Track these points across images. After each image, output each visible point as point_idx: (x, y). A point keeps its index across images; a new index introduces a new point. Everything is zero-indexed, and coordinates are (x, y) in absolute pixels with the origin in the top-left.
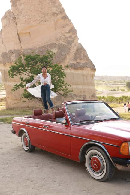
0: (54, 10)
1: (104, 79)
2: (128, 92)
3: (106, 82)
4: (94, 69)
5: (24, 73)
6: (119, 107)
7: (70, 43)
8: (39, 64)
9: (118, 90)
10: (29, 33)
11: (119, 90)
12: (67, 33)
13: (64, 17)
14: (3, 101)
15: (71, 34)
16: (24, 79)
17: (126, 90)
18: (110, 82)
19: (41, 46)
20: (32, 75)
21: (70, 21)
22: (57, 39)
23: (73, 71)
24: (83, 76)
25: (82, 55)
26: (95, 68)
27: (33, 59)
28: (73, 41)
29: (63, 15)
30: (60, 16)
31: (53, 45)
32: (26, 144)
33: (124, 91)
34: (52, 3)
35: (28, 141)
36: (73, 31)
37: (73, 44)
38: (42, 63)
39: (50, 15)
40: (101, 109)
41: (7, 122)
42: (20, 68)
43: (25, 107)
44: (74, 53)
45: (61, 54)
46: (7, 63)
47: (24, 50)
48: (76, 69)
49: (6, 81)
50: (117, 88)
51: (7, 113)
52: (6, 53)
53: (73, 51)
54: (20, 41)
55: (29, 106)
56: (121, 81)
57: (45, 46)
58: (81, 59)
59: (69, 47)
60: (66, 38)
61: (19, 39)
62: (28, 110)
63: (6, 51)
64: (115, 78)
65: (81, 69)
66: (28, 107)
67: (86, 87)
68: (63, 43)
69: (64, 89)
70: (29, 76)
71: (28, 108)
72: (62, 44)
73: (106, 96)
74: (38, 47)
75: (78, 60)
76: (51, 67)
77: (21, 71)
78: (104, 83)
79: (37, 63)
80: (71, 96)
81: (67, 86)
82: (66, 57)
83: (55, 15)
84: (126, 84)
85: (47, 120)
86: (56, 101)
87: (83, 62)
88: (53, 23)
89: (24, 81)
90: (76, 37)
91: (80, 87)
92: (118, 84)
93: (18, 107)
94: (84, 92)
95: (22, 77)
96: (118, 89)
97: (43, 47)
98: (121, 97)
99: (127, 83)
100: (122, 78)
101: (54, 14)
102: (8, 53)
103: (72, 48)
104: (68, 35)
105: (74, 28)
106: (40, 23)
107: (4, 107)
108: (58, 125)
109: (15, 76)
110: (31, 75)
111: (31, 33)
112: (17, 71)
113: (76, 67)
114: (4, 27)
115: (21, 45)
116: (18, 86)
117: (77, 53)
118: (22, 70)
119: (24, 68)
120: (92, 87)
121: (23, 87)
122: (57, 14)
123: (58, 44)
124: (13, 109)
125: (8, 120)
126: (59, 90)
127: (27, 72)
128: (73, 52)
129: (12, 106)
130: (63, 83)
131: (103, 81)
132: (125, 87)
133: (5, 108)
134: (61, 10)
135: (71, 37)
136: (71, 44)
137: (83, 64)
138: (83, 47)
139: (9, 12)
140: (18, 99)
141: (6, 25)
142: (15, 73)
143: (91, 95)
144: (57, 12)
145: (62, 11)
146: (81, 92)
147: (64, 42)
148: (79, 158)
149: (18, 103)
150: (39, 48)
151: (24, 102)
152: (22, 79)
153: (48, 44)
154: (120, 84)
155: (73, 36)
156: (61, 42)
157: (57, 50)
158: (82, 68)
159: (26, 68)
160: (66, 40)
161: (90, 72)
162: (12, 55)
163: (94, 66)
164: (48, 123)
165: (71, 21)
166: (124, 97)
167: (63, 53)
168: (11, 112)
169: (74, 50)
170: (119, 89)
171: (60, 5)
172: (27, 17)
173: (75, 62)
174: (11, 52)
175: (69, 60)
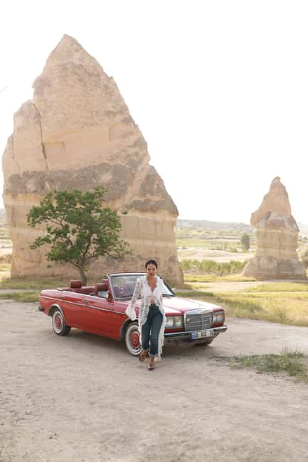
0: (110, 107)
1: (200, 226)
2: (243, 254)
3: (203, 232)
4: (175, 212)
5: (52, 220)
6: (219, 281)
7: (134, 165)
8: (78, 206)
9: (225, 250)
10: (63, 143)
11: (228, 249)
12: (130, 147)
13: (126, 119)
14: (4, 261)
15: (137, 149)
16: (52, 230)
17: (239, 250)
18: (212, 232)
19: (82, 167)
20: (66, 223)
21: (136, 126)
22: (112, 157)
23: (138, 215)
24: (156, 223)
25: (155, 187)
26: (177, 211)
27: (70, 198)
28: (140, 162)
29: (125, 116)
30: (119, 118)
31: (104, 167)
32: (59, 326)
33: (236, 251)
34: (106, 94)
35: (62, 321)
36: (141, 143)
37: (140, 167)
38: (84, 204)
39: (102, 115)
40: (185, 283)
41: (20, 299)
42: (47, 212)
43: (47, 276)
44: (141, 182)
45: (117, 183)
46: (19, 194)
47: (51, 172)
48: (143, 210)
49: (15, 225)
50: (224, 246)
51: (15, 285)
52: (18, 175)
53: (139, 178)
54: (46, 157)
55: (55, 274)
56: (231, 232)
57: (90, 167)
58: (152, 194)
59: (133, 171)
60: (128, 155)
61: (44, 151)
62: (53, 280)
63: (18, 173)
64: (221, 225)
65: (152, 211)
66: (53, 276)
67: (160, 244)
68: (123, 164)
69: (118, 249)
70: (61, 224)
71: (52, 278)
72: (121, 166)
73: (200, 260)
74: (77, 169)
75: (148, 196)
76: (98, 211)
77: (49, 217)
78: (201, 234)
79: (75, 205)
80: (133, 259)
81: (123, 245)
82: (126, 188)
83: (111, 115)
84: (240, 237)
85: (88, 294)
86: (104, 266)
87: (156, 199)
88: (106, 128)
89: (52, 233)
90: (146, 154)
91: (149, 243)
92: (227, 237)
93: (35, 275)
94: (156, 252)
95: (49, 226)
96: (226, 247)
97: (86, 169)
98: (226, 264)
99: (243, 237)
100: (234, 226)
101: (108, 113)
102: (22, 176)
103: (138, 174)
104: (131, 151)
105: (144, 139)
106: (82, 127)
107: (8, 274)
108: (101, 300)
109: (37, 224)
110: (64, 223)
111: (66, 143)
112: (41, 217)
113: (143, 207)
114: (18, 129)
115: (46, 163)
116: (43, 240)
117: (146, 183)
118: (50, 215)
119: (54, 211)
120: (170, 245)
121: (50, 243)
122: (114, 114)
123: (114, 166)
124: (24, 278)
125: (21, 297)
126: (110, 250)
127: (59, 218)
128: (140, 180)
129: (22, 273)
130: (116, 240)
131: (199, 231)
132: (239, 243)
133: (10, 276)
134: (121, 107)
135: (137, 154)
136: (136, 167)
137: (156, 202)
138: (157, 174)
139: (29, 104)
140: (34, 260)
141: (22, 127)
142: (38, 219)
143: (167, 258)
144: (115, 111)
145: (124, 109)
146: (151, 252)
147: (124, 162)
148: (120, 335)
149: (35, 266)
150: (80, 170)
151: (49, 267)
152: (49, 230)
153: (96, 164)
154: (230, 237)
155: (141, 153)
156: (119, 162)
157: (111, 177)
158: (154, 209)
159: (57, 212)
160: (128, 159)
161: (168, 218)
162: (30, 181)
163: (175, 207)
164: (89, 297)
165: (139, 127)
166: (232, 263)
167: (122, 182)
168: (21, 284)
169: (140, 176)
170: (228, 246)
171: (120, 99)
172: (60, 116)
173: (142, 199)
174: (28, 175)
175: (132, 194)
